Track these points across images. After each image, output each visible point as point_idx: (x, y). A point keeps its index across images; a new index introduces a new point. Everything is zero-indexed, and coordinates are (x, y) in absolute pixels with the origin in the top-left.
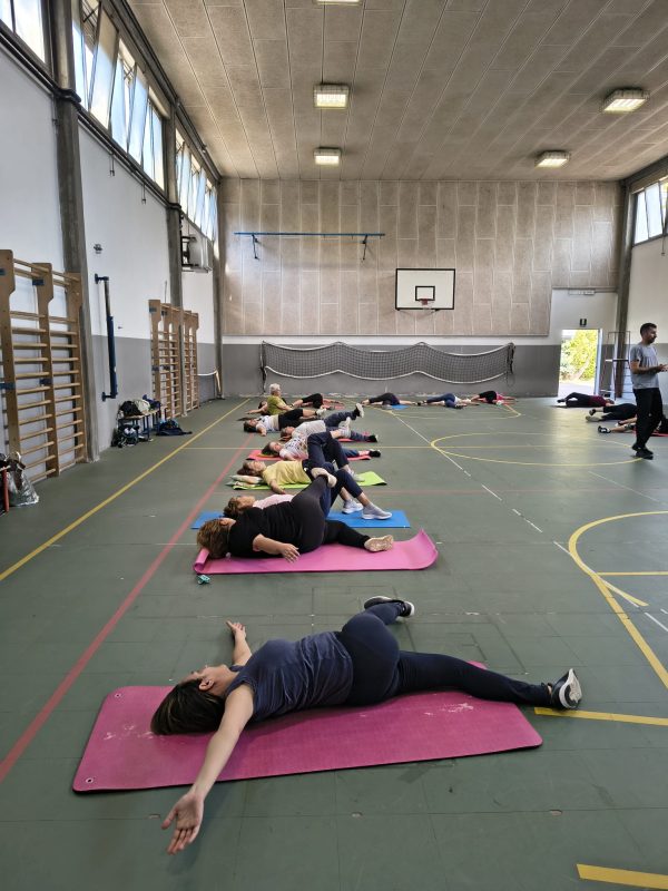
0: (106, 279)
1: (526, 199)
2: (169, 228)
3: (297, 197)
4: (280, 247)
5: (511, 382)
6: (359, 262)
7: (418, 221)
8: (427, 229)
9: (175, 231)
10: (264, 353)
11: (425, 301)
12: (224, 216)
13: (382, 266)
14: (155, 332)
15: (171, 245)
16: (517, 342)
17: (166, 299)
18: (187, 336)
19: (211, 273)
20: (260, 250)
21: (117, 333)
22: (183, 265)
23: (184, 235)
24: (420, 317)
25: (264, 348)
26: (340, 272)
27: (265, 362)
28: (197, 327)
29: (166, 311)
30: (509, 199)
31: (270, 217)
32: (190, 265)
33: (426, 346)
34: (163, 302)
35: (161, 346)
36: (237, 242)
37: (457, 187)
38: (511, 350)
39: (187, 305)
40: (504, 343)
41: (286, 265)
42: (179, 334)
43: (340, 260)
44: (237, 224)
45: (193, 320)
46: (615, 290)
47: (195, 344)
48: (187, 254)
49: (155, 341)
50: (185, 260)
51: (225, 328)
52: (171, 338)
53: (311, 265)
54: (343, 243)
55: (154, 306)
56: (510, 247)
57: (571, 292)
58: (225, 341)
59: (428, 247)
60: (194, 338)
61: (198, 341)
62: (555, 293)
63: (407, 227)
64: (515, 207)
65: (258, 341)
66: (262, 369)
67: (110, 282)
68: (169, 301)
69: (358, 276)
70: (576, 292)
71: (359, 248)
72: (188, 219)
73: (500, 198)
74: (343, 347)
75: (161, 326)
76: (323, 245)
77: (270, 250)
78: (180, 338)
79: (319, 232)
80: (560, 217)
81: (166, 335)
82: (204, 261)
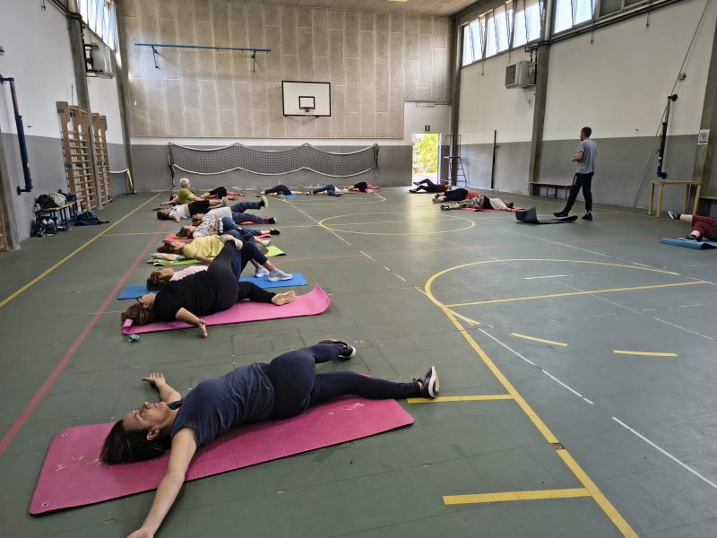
0: (11, 80)
1: (382, 27)
2: (71, 35)
3: (191, 14)
4: (179, 58)
5: (377, 175)
6: (249, 74)
7: (298, 40)
8: (305, 47)
9: (78, 39)
10: (171, 153)
11: (307, 109)
12: (124, 28)
13: (270, 78)
14: (65, 131)
15: (74, 51)
16: (381, 143)
17: (73, 101)
18: (97, 137)
19: (114, 79)
20: (160, 60)
21: (26, 132)
22: (88, 71)
23: (86, 43)
24: (304, 123)
25: (171, 148)
26: (233, 82)
27: (173, 160)
28: (106, 129)
29: (74, 112)
30: (369, 27)
31: (167, 31)
32: (94, 71)
33: (309, 147)
34: (70, 104)
35: (72, 145)
36: (138, 52)
37: (328, 13)
38: (376, 149)
39: (94, 109)
40: (370, 144)
41: (185, 75)
42: (88, 134)
43: (232, 71)
44: (137, 36)
45: (101, 122)
46: (449, 104)
47: (104, 144)
48: (91, 61)
49: (65, 140)
50: (90, 67)
51: (132, 130)
52: (81, 138)
53: (207, 75)
54: (235, 57)
55: (61, 108)
56: (372, 66)
57: (418, 104)
58: (133, 142)
59: (307, 63)
60: (104, 138)
61: (108, 141)
62: (406, 104)
63: (289, 45)
64: (374, 33)
65: (164, 142)
66: (170, 167)
67: (16, 83)
68: (76, 103)
69: (250, 86)
70: (421, 104)
71: (250, 61)
72: (89, 29)
73: (362, 24)
74: (241, 147)
75: (70, 126)
76: (217, 58)
77: (169, 60)
78: (90, 137)
79: (213, 46)
80: (409, 43)
81: (76, 134)
82: (107, 68)
